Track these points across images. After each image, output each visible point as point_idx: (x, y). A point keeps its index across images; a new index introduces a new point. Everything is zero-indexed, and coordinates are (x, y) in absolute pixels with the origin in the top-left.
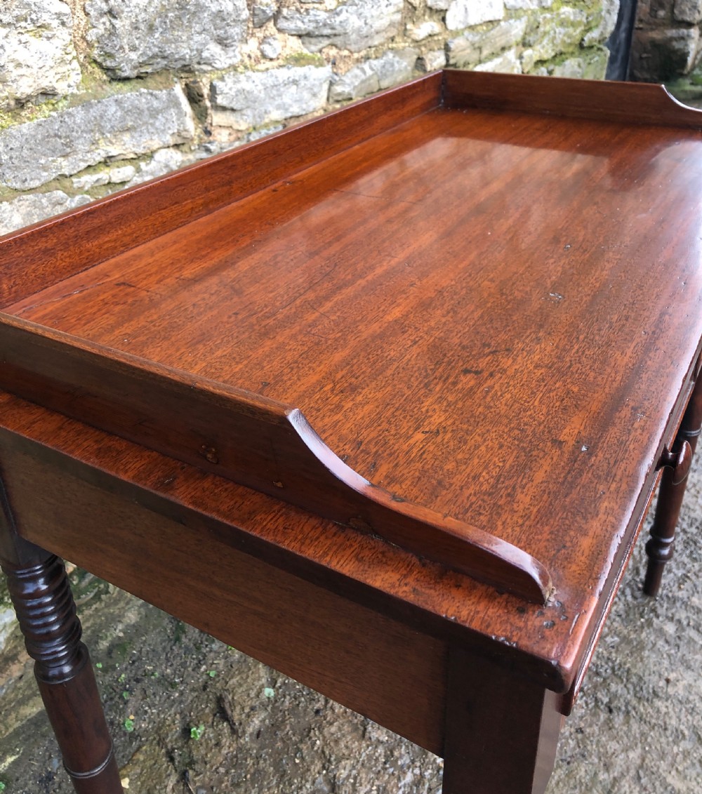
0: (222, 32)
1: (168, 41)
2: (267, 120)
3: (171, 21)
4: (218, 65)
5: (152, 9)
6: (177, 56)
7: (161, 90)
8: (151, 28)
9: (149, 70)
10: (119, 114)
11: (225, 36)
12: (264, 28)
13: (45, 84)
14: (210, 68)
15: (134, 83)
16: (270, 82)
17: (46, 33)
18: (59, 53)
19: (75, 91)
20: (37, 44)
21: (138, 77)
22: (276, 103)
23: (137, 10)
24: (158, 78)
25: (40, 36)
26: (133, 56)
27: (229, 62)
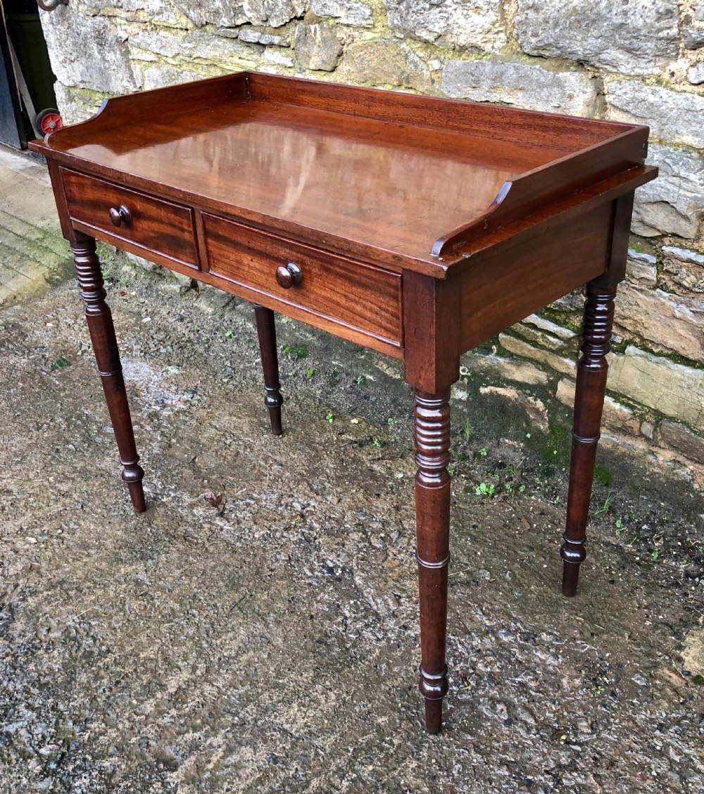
0: (627, 42)
1: (564, 37)
2: (677, 140)
3: (570, 23)
4: (623, 69)
5: (564, 11)
6: (569, 50)
7: (548, 71)
8: (556, 25)
9: (547, 54)
10: (515, 76)
11: (632, 47)
12: (697, 52)
13: (474, 41)
14: (615, 70)
15: (536, 59)
16: (684, 104)
17: (481, 12)
18: (487, 26)
19: (497, 52)
20: (475, 17)
21: (541, 56)
22: (693, 129)
23: (553, 10)
24: (553, 62)
25: (479, 13)
26: (533, 40)
27: (638, 71)
